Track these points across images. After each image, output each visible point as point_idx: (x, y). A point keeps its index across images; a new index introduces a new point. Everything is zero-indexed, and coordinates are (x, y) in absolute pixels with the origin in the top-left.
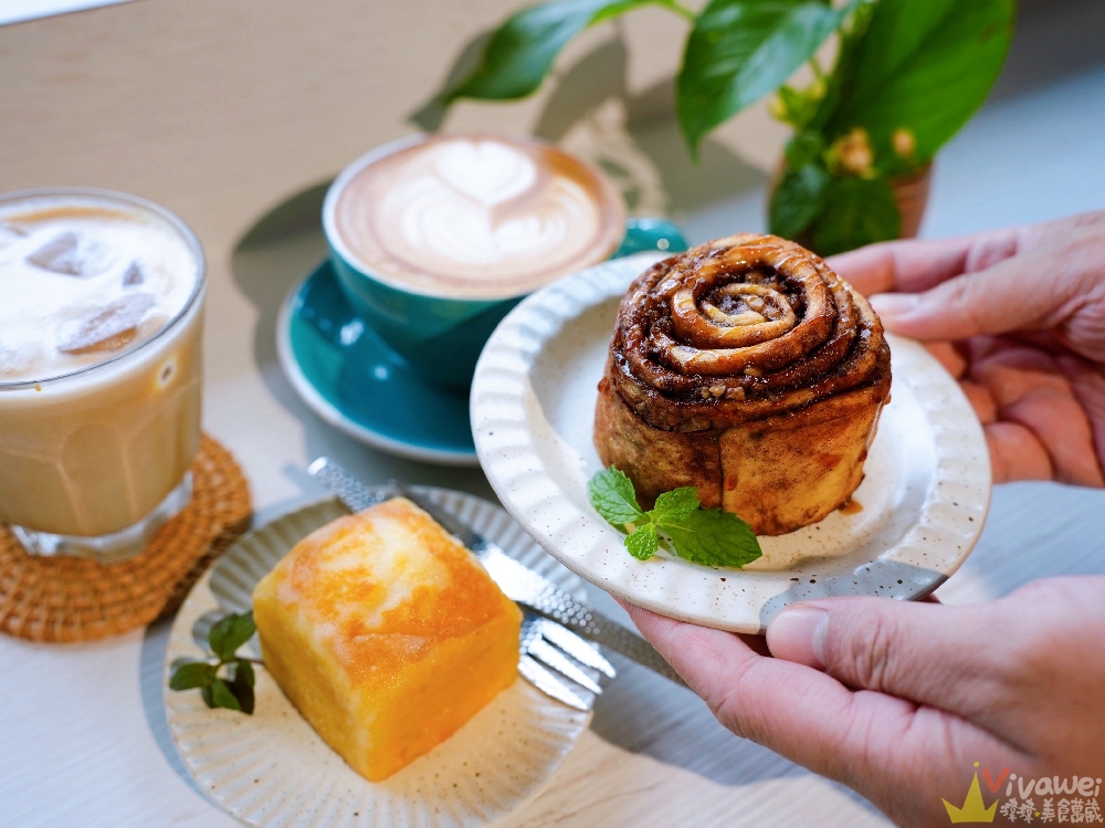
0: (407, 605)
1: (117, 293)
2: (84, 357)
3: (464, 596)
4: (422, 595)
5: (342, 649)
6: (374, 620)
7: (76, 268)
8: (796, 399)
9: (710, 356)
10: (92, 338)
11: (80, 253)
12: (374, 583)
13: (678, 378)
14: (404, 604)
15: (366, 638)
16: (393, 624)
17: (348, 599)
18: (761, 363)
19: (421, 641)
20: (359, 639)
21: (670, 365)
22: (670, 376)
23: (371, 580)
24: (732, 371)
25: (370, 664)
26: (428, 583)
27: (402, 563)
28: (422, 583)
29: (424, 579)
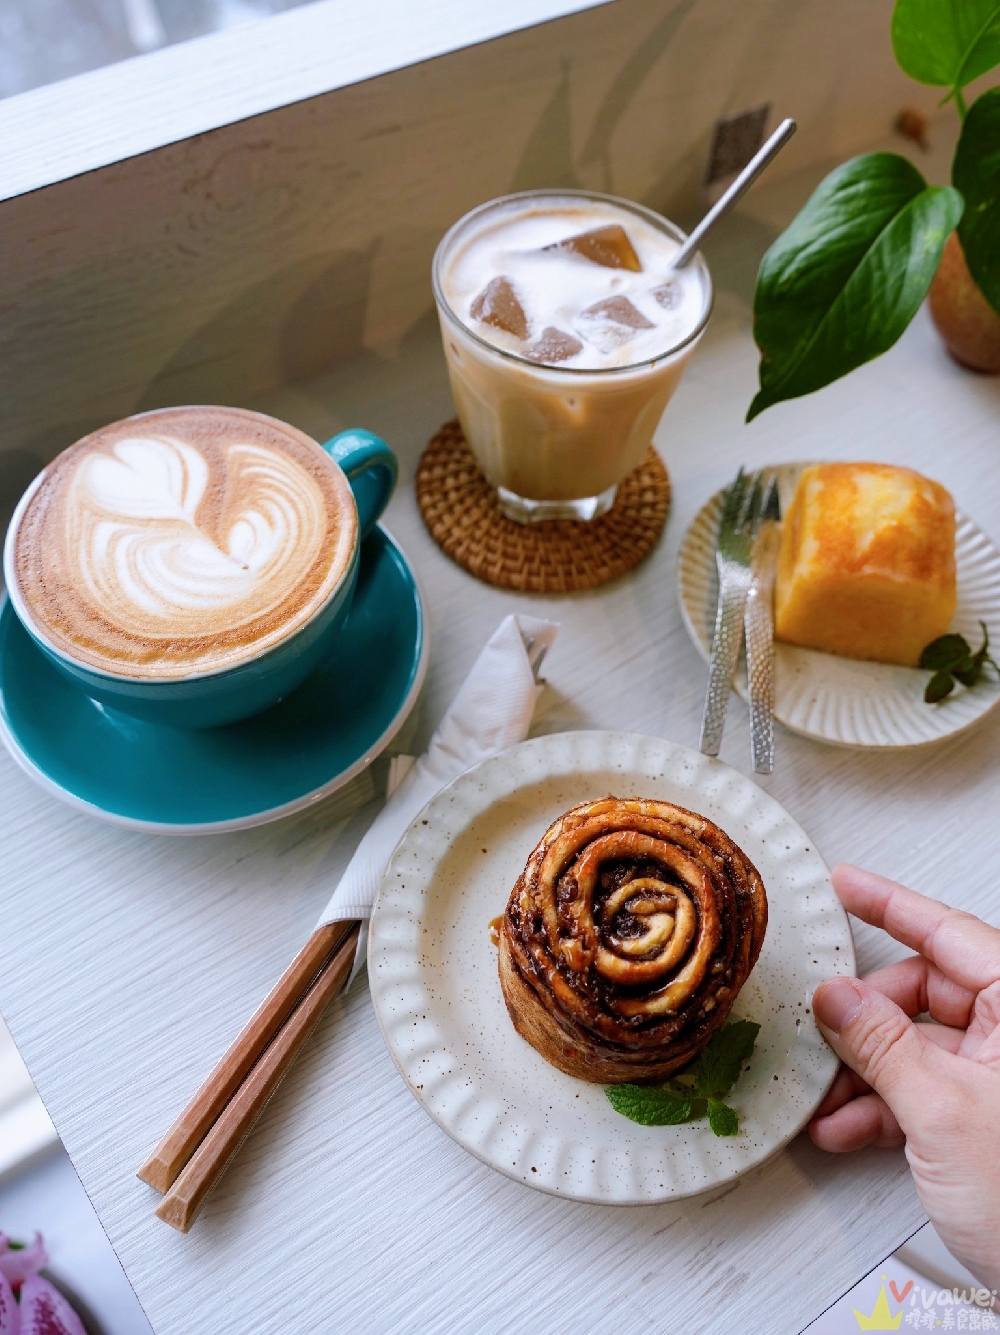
22: (668, 1029)
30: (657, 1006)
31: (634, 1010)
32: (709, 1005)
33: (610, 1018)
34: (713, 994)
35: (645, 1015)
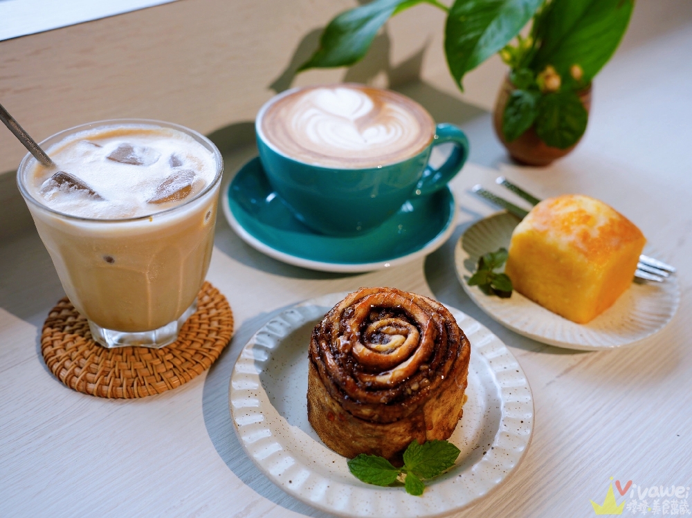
1: (169, 172)
2: (164, 204)
5: (581, 245)
6: (595, 232)
7: (139, 161)
8: (447, 368)
9: (399, 371)
10: (165, 194)
11: (137, 153)
12: (590, 215)
13: (392, 393)
14: (606, 224)
16: (605, 232)
17: (578, 224)
18: (424, 361)
21: (384, 388)
22: (386, 394)
23: (587, 214)
24: (414, 373)
26: (613, 217)
30: (383, 379)
31: (368, 379)
32: (415, 387)
33: (352, 380)
34: (419, 382)
35: (373, 382)
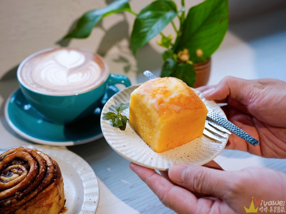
0: (177, 98)
3: (193, 100)
4: (181, 96)
5: (156, 106)
6: (167, 100)
12: (168, 90)
14: (176, 97)
15: (164, 104)
16: (172, 101)
17: (160, 94)
19: (179, 108)
20: (162, 104)
23: (167, 89)
25: (164, 111)
26: (184, 94)
27: (176, 87)
28: (181, 93)
29: (182, 93)
32: (9, 202)
